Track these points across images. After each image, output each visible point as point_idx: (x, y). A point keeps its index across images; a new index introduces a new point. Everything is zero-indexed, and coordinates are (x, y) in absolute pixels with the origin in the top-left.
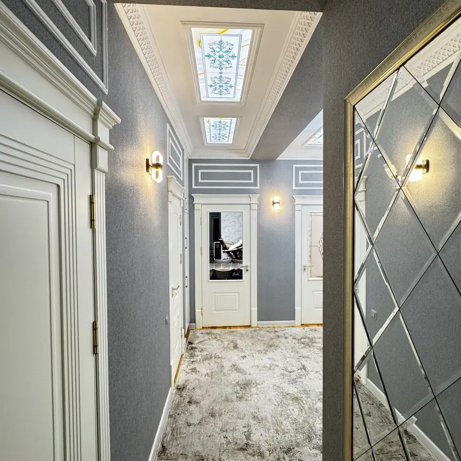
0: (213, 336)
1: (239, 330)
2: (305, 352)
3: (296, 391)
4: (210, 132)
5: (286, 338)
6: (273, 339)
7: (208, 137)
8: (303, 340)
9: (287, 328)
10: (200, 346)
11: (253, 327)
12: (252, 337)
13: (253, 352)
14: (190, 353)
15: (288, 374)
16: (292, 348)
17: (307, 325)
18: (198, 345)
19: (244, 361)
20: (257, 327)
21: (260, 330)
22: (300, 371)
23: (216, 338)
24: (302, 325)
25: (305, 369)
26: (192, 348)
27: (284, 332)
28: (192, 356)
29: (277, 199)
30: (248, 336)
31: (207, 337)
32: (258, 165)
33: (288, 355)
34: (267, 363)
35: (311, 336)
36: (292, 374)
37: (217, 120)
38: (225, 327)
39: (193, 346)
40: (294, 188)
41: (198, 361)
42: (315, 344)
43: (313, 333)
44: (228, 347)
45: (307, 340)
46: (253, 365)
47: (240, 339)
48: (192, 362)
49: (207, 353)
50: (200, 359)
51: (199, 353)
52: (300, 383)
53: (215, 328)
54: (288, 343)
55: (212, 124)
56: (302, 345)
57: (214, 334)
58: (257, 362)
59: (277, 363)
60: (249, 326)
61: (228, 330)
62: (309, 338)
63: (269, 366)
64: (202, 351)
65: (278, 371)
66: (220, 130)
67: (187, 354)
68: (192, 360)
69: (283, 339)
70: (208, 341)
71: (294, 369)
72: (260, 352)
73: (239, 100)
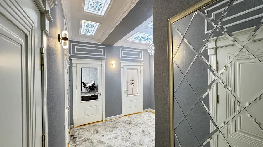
0: (85, 129)
1: (97, 123)
2: (128, 127)
3: (129, 144)
4: (84, 28)
5: (120, 123)
6: (114, 124)
7: (82, 30)
8: (126, 122)
9: (119, 119)
10: (78, 136)
11: (104, 121)
12: (105, 125)
13: (106, 132)
14: (73, 141)
15: (124, 138)
16: (123, 126)
17: (127, 116)
18: (77, 136)
19: (103, 138)
20: (106, 120)
21: (107, 121)
22: (129, 135)
23: (86, 130)
24: (125, 116)
25: (131, 134)
26: (74, 138)
27: (118, 120)
28: (75, 142)
29: (113, 62)
30: (102, 125)
31: (81, 131)
32: (105, 47)
33: (122, 130)
34: (114, 135)
35: (129, 120)
36: (126, 138)
37: (89, 22)
38: (90, 124)
39: (74, 137)
40: (120, 58)
41: (79, 144)
42: (132, 123)
43: (130, 118)
44: (94, 133)
45: (128, 122)
46: (108, 138)
47: (99, 128)
48: (76, 145)
49: (83, 139)
50: (80, 143)
51: (79, 140)
52: (130, 141)
53: (85, 125)
54: (121, 124)
55: (86, 24)
56: (127, 124)
57: (85, 128)
58: (109, 137)
59: (119, 135)
60: (102, 121)
61: (92, 125)
62: (129, 121)
63: (115, 137)
64: (80, 138)
65: (120, 138)
66: (89, 28)
67: (72, 142)
68: (75, 144)
69: (119, 123)
70: (82, 132)
71: (126, 135)
72: (110, 131)
73: (103, 15)
